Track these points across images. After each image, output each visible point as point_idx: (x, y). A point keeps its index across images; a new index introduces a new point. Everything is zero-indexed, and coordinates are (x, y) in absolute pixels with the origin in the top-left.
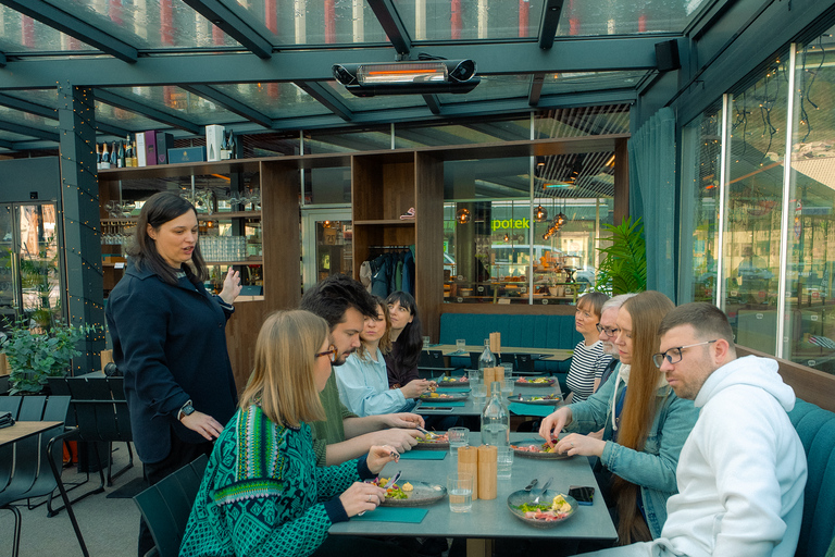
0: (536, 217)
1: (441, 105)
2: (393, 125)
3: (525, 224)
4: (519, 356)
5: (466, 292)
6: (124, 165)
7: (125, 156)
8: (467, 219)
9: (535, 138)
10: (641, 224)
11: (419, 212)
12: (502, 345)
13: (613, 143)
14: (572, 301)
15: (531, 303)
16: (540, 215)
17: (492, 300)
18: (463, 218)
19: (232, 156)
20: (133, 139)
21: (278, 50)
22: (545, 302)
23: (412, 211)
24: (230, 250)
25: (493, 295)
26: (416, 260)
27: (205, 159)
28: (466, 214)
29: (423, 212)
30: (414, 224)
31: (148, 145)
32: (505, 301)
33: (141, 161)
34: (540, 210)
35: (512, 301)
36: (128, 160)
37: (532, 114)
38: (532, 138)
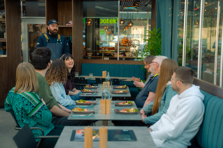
0: (120, 23)
3: (114, 21)
5: (90, 55)
8: (91, 23)
10: (160, 30)
11: (74, 23)
14: (135, 58)
15: (118, 59)
16: (122, 22)
17: (101, 58)
18: (89, 23)
22: (124, 59)
23: (71, 22)
25: (102, 56)
26: (73, 42)
28: (90, 21)
29: (75, 23)
30: (72, 28)
32: (107, 59)
34: (122, 20)
35: (110, 59)
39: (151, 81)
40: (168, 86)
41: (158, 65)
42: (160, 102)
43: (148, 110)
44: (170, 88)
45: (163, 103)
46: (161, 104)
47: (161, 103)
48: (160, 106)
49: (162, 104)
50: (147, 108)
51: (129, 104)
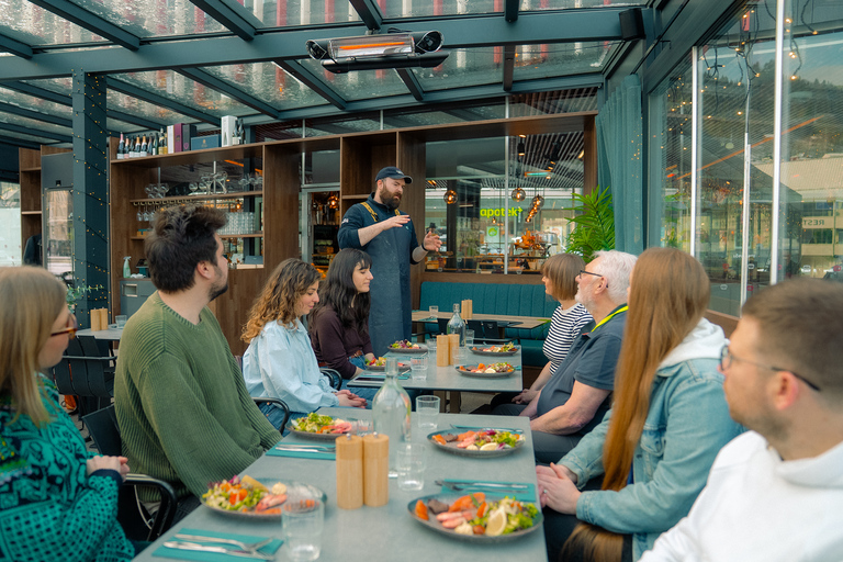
0: (516, 198)
1: (424, 92)
2: (382, 113)
4: (486, 322)
6: (157, 153)
7: (159, 145)
9: (510, 116)
12: (474, 312)
13: (582, 121)
15: (506, 273)
16: (519, 196)
18: (450, 199)
19: (242, 142)
20: (165, 131)
21: (262, 33)
24: (239, 224)
27: (220, 145)
28: (452, 195)
31: (176, 136)
33: (171, 149)
34: (518, 192)
36: (160, 149)
37: (507, 99)
38: (507, 117)
39: (589, 342)
40: (675, 370)
41: (604, 286)
42: (639, 442)
43: (588, 469)
44: (686, 378)
45: (654, 447)
46: (642, 450)
47: (643, 445)
48: (639, 456)
49: (649, 450)
50: (583, 460)
51: (501, 444)
